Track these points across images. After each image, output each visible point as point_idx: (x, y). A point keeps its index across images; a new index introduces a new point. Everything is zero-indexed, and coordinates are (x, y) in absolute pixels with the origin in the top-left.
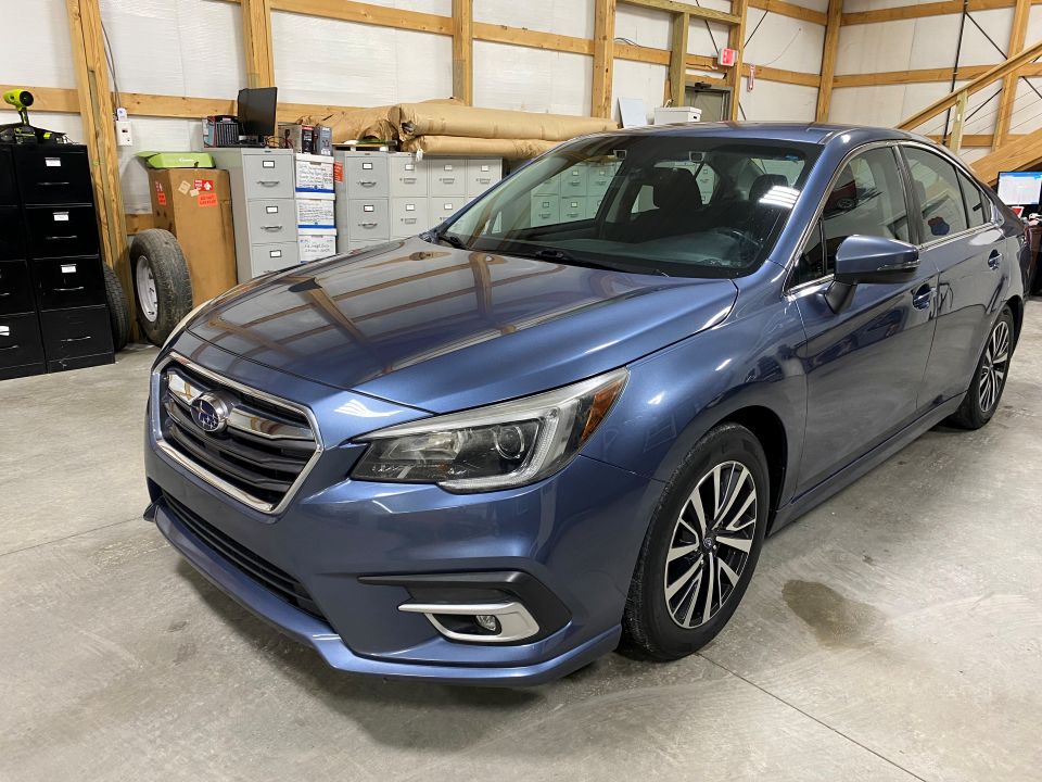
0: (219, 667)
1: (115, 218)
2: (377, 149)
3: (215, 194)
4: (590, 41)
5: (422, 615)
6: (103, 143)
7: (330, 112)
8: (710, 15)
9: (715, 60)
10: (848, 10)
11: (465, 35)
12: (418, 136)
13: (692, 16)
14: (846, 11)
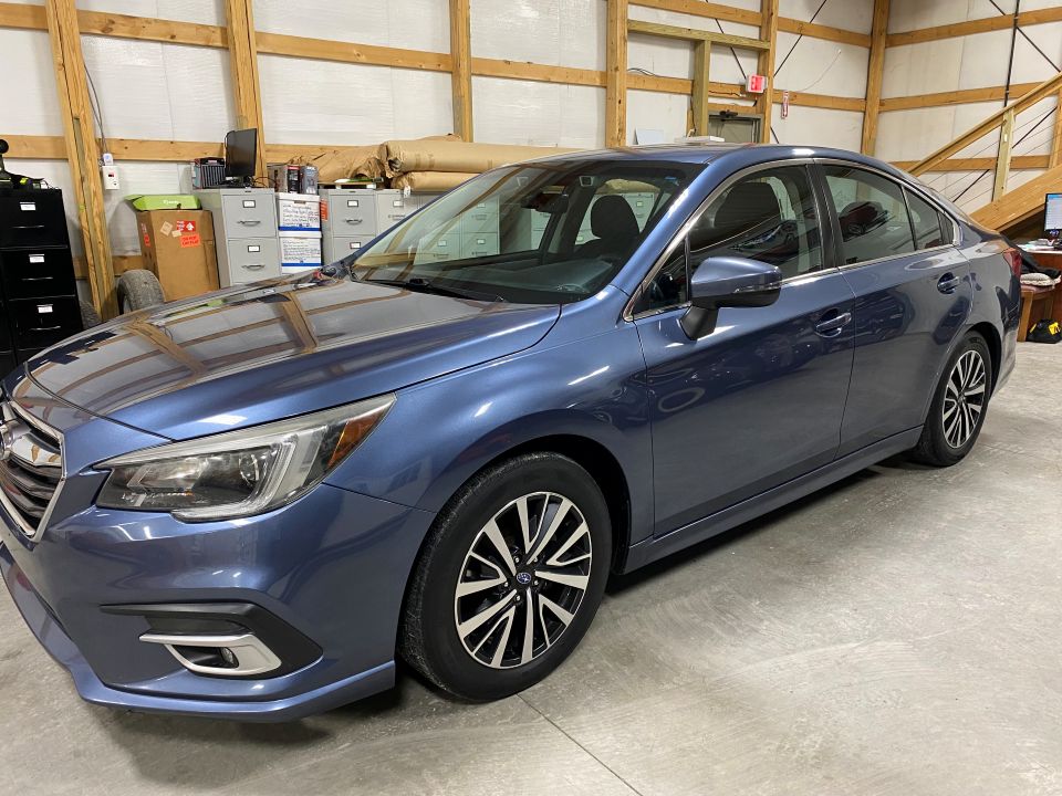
0: (29, 697)
1: (102, 260)
2: (364, 187)
3: (198, 236)
4: (602, 73)
5: (161, 646)
6: (89, 187)
7: (322, 153)
8: (734, 42)
9: (743, 87)
10: (893, 30)
11: (464, 70)
12: (406, 173)
13: (713, 43)
14: (890, 33)
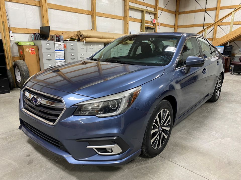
0: (39, 165)
1: (10, 57)
2: (74, 41)
3: (35, 52)
4: (123, 17)
5: (92, 149)
6: (6, 39)
7: (63, 33)
8: (150, 12)
9: (151, 21)
10: (180, 11)
11: (95, 15)
12: (84, 38)
13: (146, 12)
14: (179, 11)
